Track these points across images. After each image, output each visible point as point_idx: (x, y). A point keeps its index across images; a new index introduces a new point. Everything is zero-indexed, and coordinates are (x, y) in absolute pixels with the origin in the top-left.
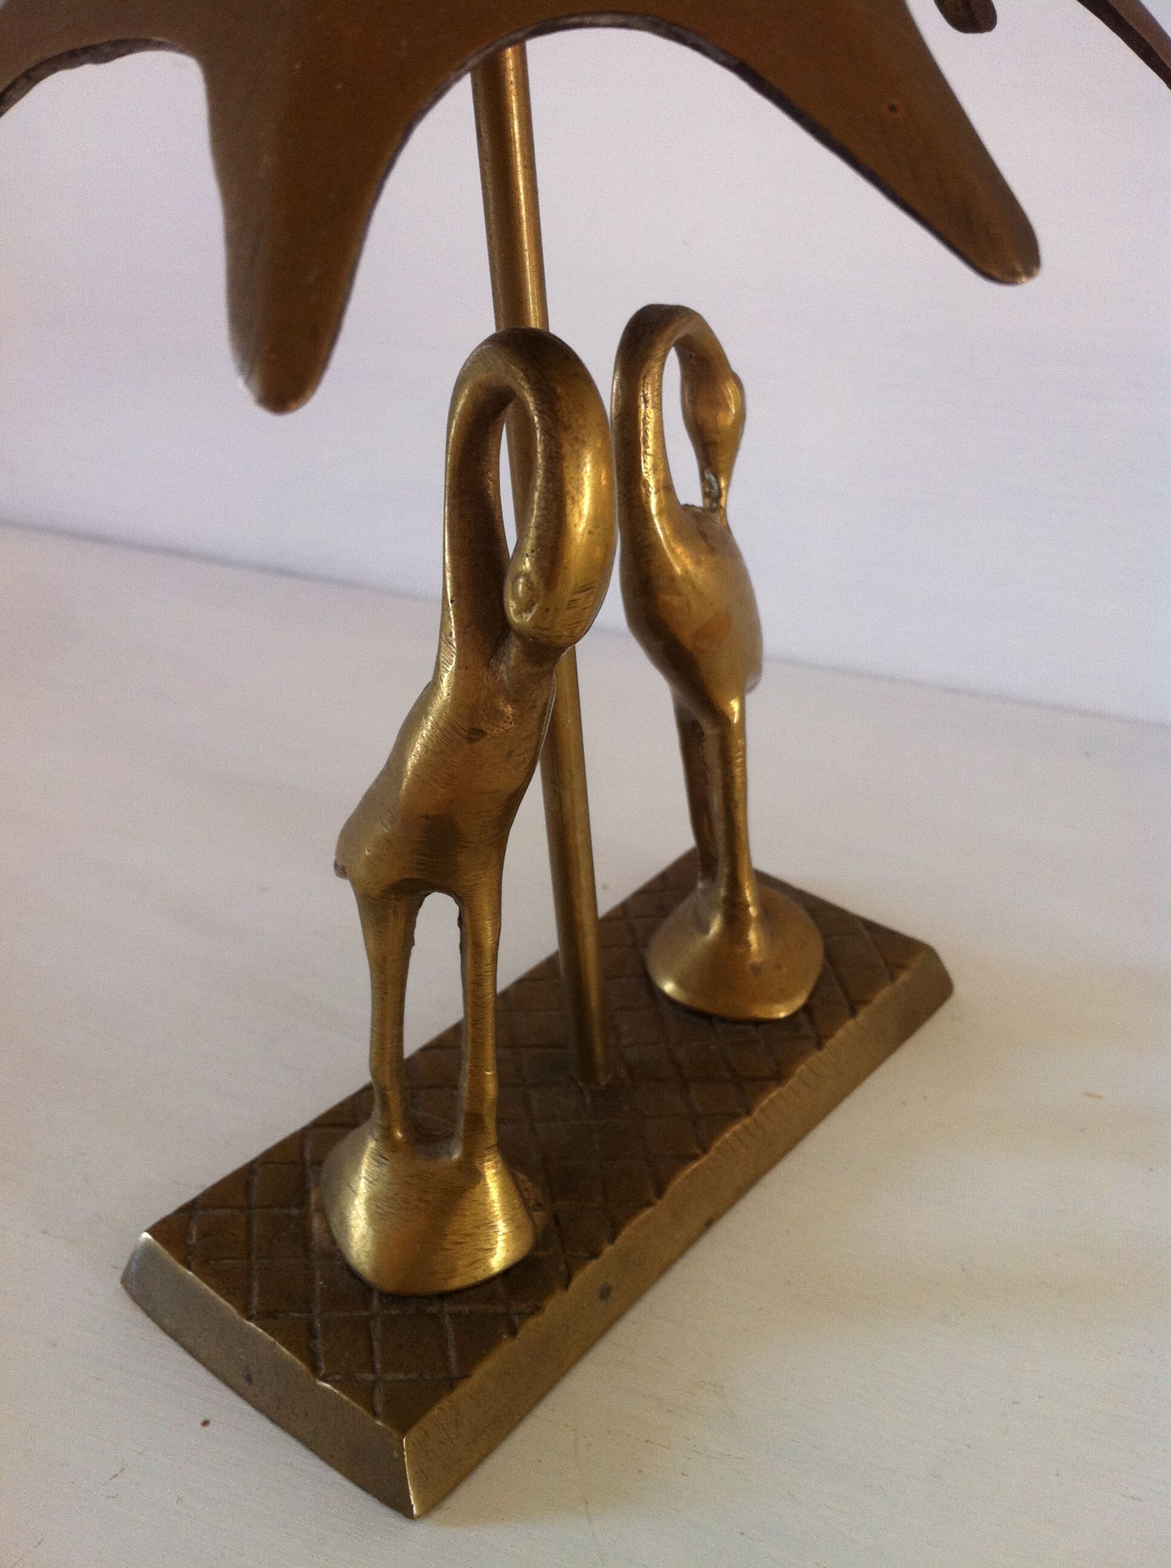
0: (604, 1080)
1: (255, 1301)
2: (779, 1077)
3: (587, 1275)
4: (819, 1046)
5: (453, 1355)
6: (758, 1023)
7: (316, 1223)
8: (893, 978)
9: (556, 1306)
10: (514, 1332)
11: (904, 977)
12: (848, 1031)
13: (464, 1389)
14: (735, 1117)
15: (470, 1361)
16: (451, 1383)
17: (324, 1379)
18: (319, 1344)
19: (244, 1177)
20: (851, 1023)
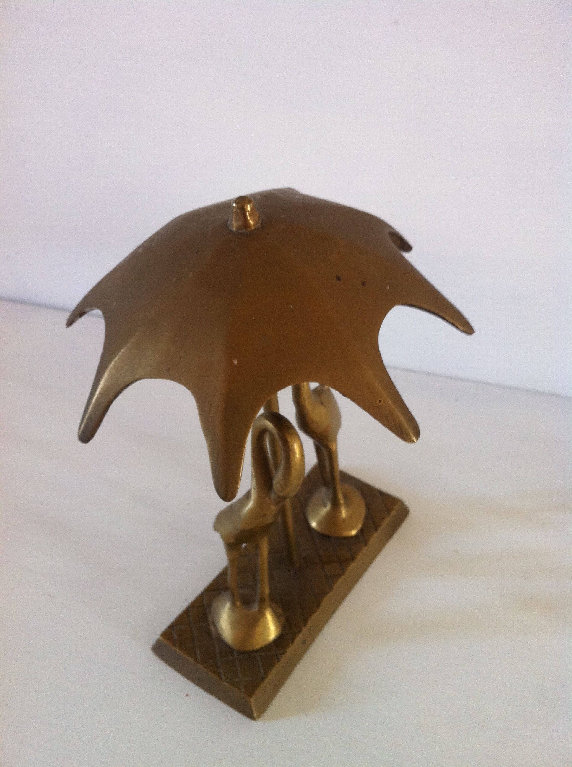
0: (297, 565)
1: (199, 657)
2: (353, 559)
3: (298, 639)
4: (366, 545)
5: (262, 670)
6: (345, 538)
7: (212, 628)
8: (389, 514)
9: (291, 650)
10: (279, 660)
11: (393, 513)
12: (375, 537)
13: (267, 680)
14: (339, 576)
15: (267, 671)
16: (263, 679)
17: (225, 682)
18: (221, 670)
19: (186, 613)
20: (376, 535)
